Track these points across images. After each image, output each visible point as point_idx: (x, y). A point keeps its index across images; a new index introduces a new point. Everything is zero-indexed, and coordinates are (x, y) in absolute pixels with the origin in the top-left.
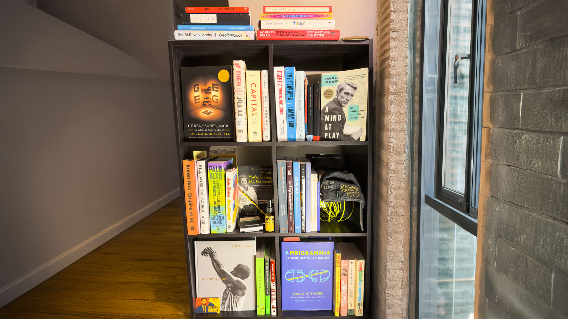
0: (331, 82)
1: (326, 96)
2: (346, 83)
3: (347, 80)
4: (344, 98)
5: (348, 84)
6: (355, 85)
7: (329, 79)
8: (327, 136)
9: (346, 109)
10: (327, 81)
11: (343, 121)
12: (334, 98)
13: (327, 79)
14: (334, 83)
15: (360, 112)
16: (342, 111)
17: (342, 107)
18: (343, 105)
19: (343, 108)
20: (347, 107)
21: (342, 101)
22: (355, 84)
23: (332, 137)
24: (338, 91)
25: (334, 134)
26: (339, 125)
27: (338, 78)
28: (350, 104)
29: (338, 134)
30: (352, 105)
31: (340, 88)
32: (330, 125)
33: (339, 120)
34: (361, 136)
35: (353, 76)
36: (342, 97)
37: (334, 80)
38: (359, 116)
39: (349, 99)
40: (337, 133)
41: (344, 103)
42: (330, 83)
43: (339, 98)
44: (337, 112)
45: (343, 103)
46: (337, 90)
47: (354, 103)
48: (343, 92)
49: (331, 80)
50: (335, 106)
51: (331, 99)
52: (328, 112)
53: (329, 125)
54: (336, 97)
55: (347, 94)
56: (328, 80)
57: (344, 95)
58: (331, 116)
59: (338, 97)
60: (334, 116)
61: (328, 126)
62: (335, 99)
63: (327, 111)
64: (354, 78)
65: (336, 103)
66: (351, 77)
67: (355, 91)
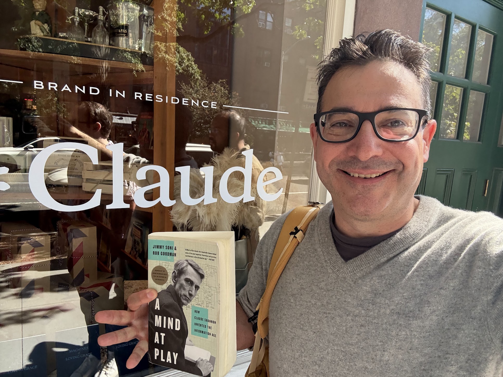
0: (164, 254)
1: (156, 278)
2: (187, 261)
3: (189, 256)
4: (184, 289)
5: (191, 265)
6: (202, 270)
7: (161, 247)
8: (158, 354)
9: (187, 311)
10: (156, 250)
11: (184, 333)
12: (169, 284)
13: (158, 247)
14: (169, 257)
15: (210, 324)
16: (181, 312)
17: (182, 305)
18: (184, 302)
19: (184, 307)
20: (189, 307)
21: (182, 294)
22: (202, 268)
23: (166, 360)
24: (175, 274)
25: (169, 353)
26: (178, 339)
27: (175, 249)
28: (194, 302)
29: (176, 356)
30: (197, 306)
31: (178, 268)
32: (163, 335)
33: (176, 329)
34: (212, 371)
35: (197, 251)
36: (182, 286)
37: (170, 251)
38: (209, 331)
39: (193, 293)
40: (174, 353)
41: (186, 300)
42: (162, 255)
43: (177, 286)
44: (174, 313)
45: (184, 297)
46: (174, 272)
47: (200, 303)
48: (183, 277)
49: (164, 250)
50: (169, 300)
51: (165, 287)
52: (159, 309)
53: (161, 334)
54: (173, 284)
55: (190, 282)
56: (160, 250)
57: (184, 282)
58: (165, 318)
59: (175, 285)
60: (169, 318)
61: (160, 337)
62: (170, 287)
63: (157, 307)
64: (200, 256)
65: (172, 296)
66: (194, 252)
67: (201, 281)
